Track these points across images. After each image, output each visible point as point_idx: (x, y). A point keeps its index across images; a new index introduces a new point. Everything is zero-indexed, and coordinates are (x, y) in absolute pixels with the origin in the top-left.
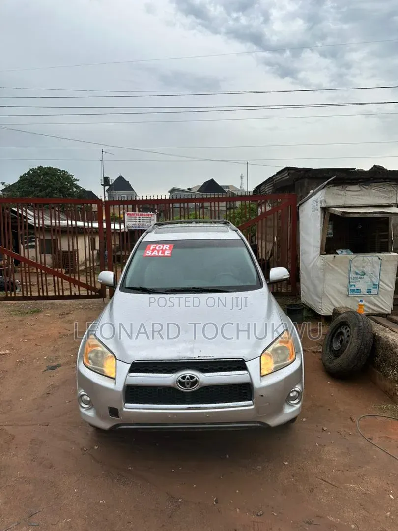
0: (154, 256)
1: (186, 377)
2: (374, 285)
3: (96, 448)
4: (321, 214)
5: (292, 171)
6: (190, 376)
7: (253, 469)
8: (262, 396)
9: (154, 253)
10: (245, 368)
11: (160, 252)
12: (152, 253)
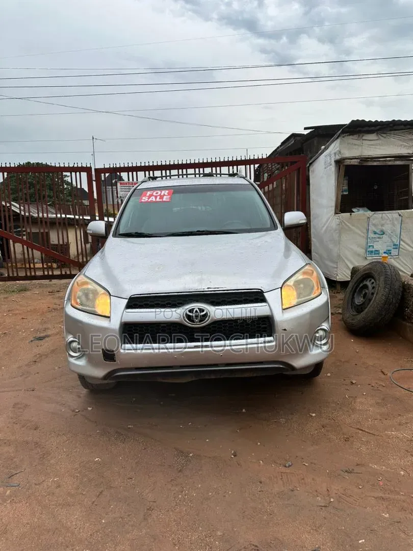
0: (152, 202)
1: (195, 310)
2: (394, 245)
3: (90, 409)
4: (336, 169)
5: (298, 138)
6: (199, 309)
7: (276, 422)
8: (285, 330)
9: (150, 199)
10: (263, 300)
11: (158, 197)
12: (149, 199)
